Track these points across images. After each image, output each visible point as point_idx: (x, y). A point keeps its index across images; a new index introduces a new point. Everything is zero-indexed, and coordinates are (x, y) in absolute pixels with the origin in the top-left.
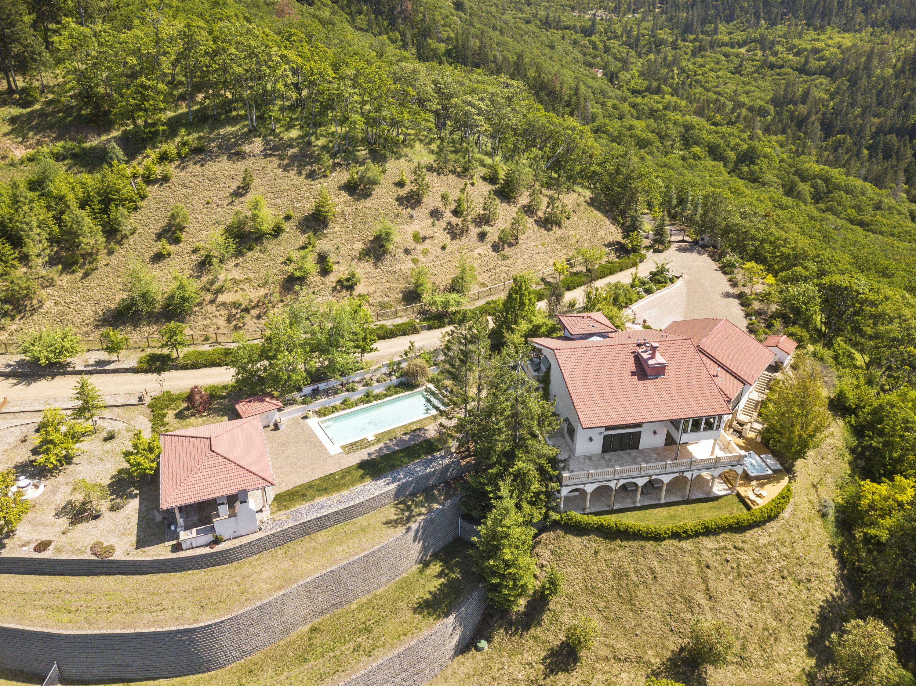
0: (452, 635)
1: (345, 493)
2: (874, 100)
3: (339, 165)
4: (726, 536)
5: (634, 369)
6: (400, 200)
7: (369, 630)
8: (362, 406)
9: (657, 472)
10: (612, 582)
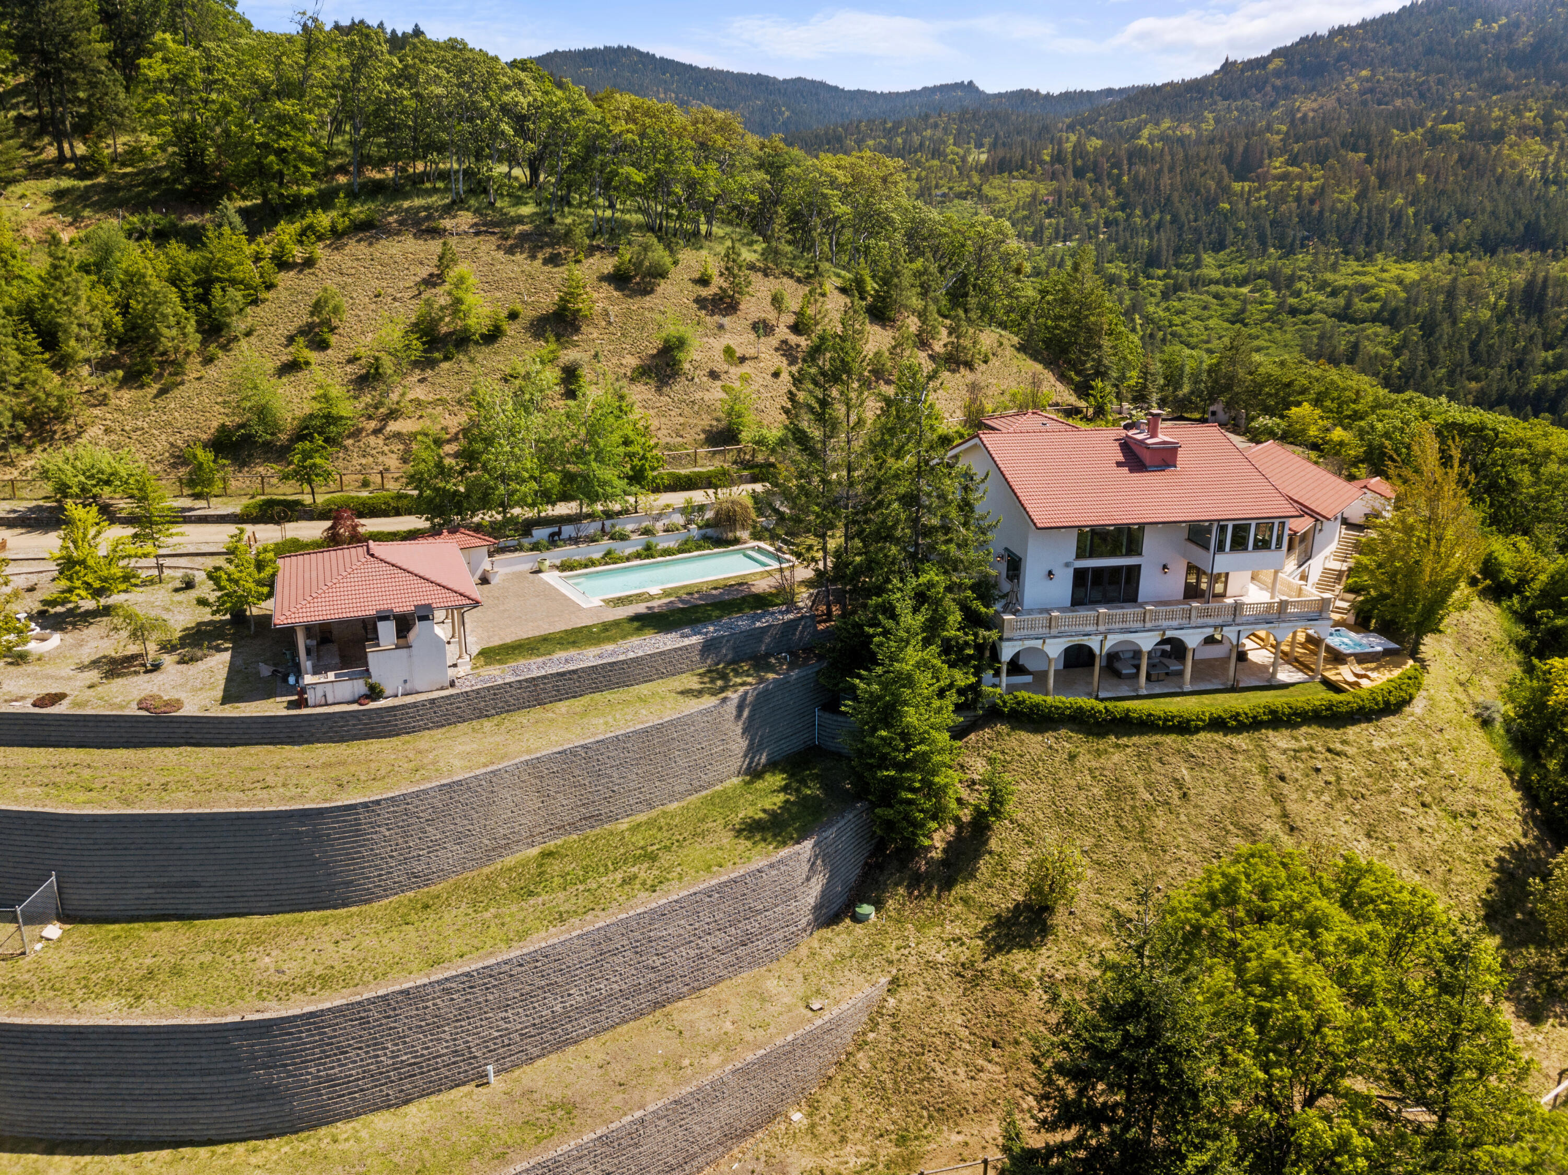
0: (808, 879)
1: (610, 647)
2: (1467, 356)
3: (599, 248)
4: (1311, 731)
5: (1121, 458)
6: (701, 302)
7: (653, 858)
8: (638, 562)
9: (1175, 623)
10: (1106, 805)
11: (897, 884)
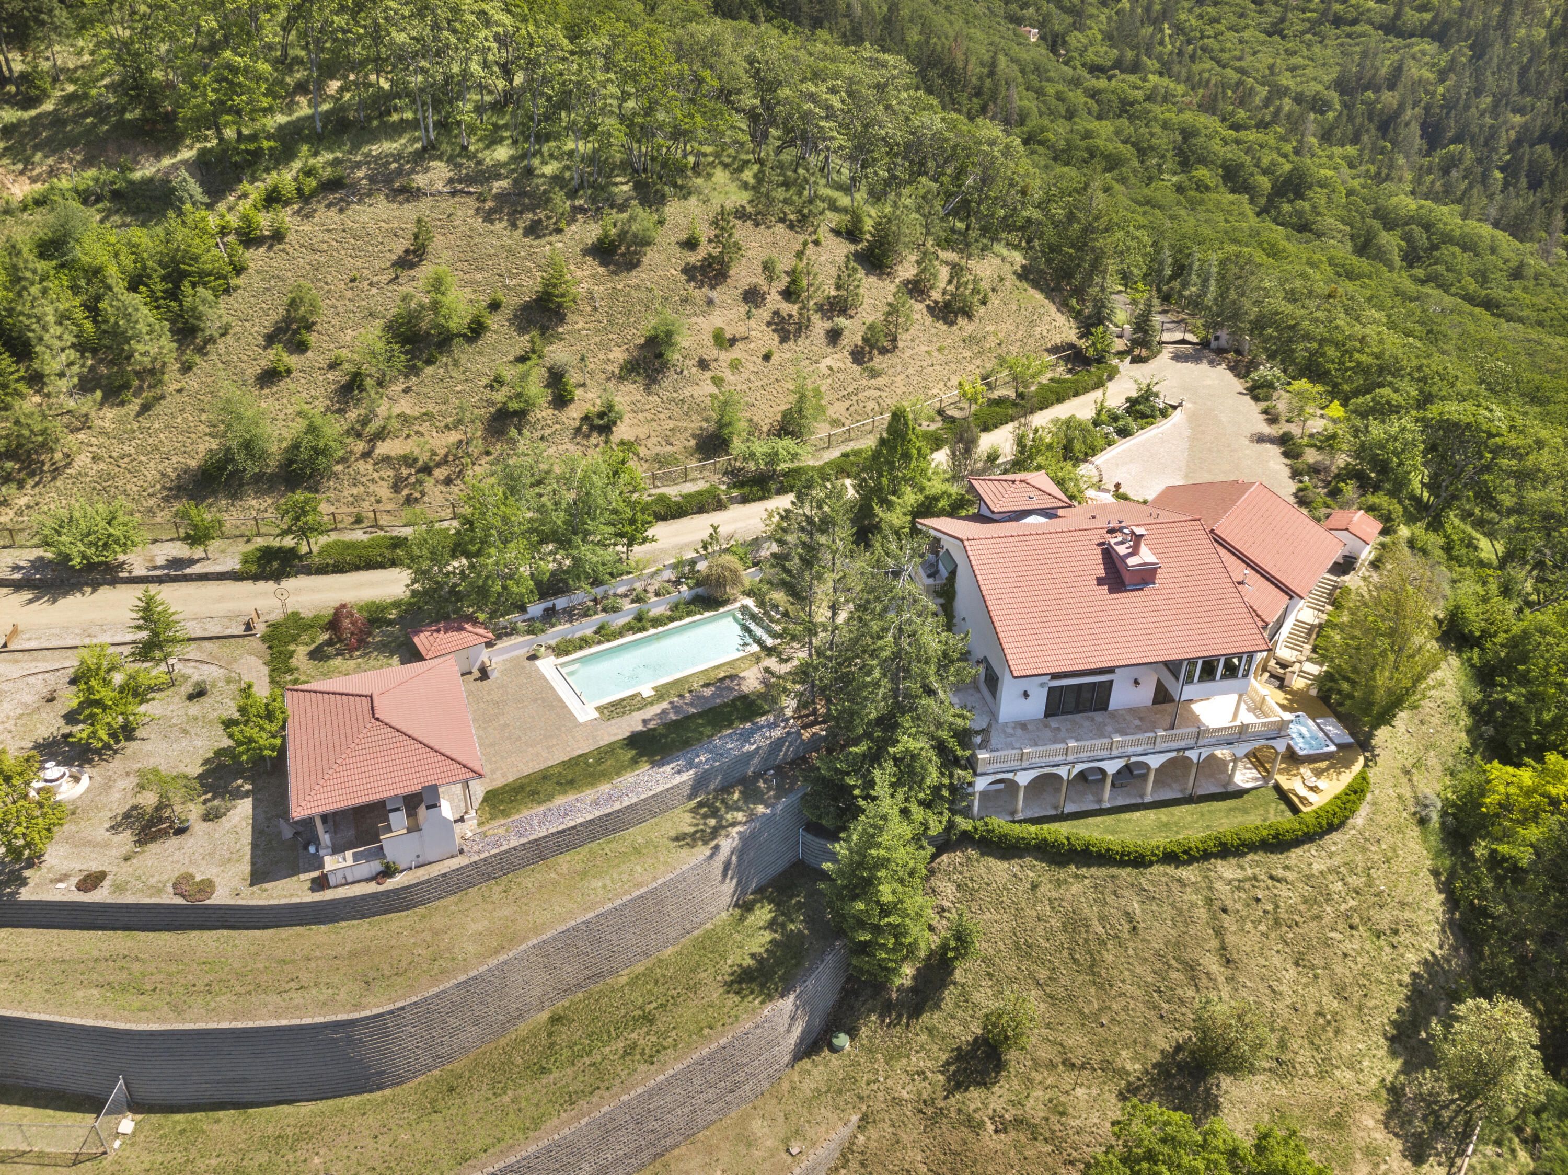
0: (790, 1026)
1: (605, 788)
2: (1515, 84)
3: (582, 210)
4: (1256, 858)
5: (1102, 573)
6: (689, 272)
7: (649, 1019)
8: (630, 638)
9: (1140, 749)
10: (1062, 937)
11: (870, 1011)
